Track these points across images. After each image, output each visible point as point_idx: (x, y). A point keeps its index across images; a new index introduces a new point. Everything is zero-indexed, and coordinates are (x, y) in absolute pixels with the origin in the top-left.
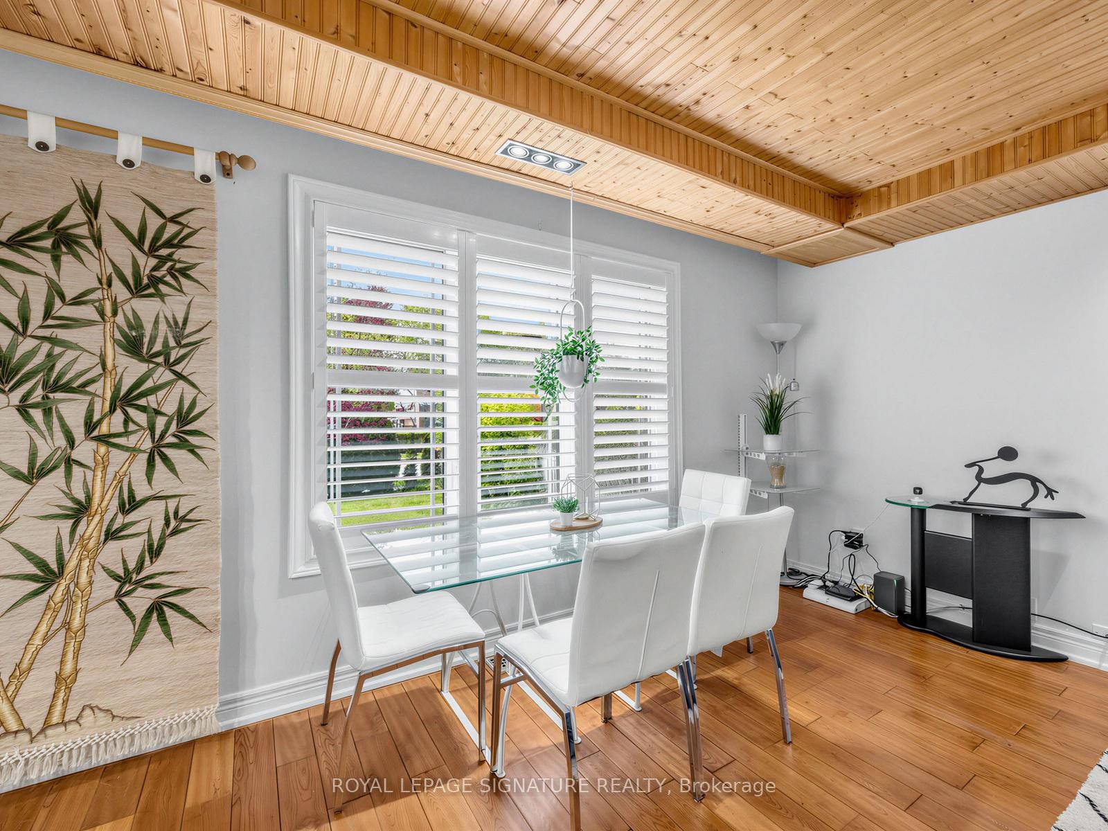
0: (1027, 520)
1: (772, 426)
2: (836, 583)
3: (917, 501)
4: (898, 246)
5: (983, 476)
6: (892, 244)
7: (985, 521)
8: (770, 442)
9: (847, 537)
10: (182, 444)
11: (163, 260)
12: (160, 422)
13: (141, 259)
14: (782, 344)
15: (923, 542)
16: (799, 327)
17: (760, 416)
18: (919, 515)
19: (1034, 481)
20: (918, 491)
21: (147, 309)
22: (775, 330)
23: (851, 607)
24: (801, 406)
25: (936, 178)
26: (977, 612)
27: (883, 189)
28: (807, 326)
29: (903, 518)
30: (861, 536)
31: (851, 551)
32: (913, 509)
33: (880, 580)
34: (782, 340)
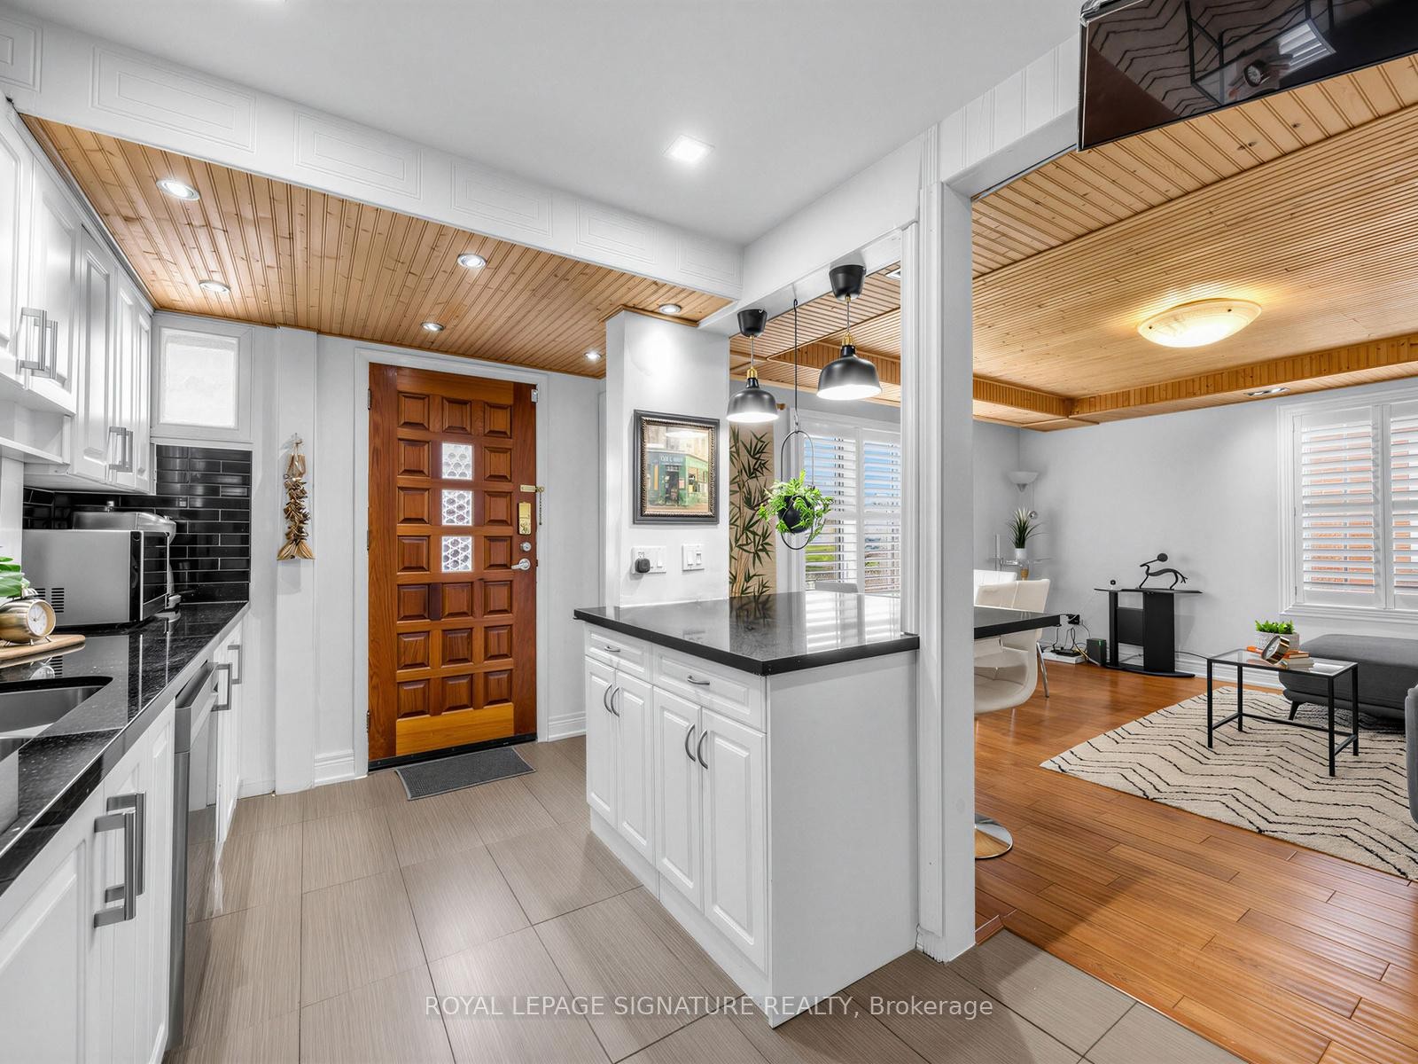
0: (1172, 595)
1: (1020, 543)
2: (1062, 648)
3: (1112, 588)
4: (1101, 424)
5: (1150, 572)
6: (1098, 423)
7: (1151, 597)
8: (1019, 553)
9: (1070, 618)
10: (764, 550)
11: (758, 459)
12: (757, 538)
13: (750, 458)
14: (1024, 485)
15: (1116, 613)
16: (1036, 474)
17: (1013, 536)
18: (1114, 597)
19: (1175, 572)
20: (1113, 582)
21: (753, 484)
22: (1022, 476)
23: (1072, 660)
24: (1040, 529)
25: (1120, 399)
26: (1146, 657)
27: (1092, 399)
28: (1041, 474)
29: (1105, 599)
30: (1078, 616)
31: (1072, 626)
32: (1111, 592)
33: (1091, 643)
34: (1024, 483)
